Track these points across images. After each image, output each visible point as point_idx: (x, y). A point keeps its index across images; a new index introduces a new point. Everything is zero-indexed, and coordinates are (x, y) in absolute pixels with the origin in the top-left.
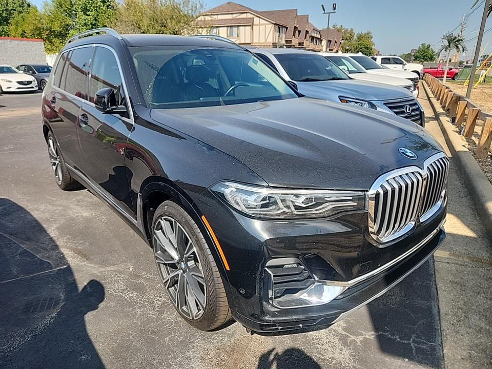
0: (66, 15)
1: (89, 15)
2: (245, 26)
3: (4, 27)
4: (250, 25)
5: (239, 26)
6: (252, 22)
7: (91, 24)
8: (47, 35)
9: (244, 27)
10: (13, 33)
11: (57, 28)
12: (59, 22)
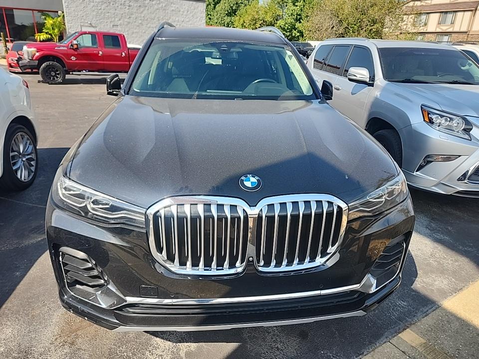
0: (279, 7)
1: (297, 6)
2: (464, 11)
3: (232, 18)
4: (472, 10)
5: (456, 11)
6: (475, 6)
7: (297, 14)
8: (260, 24)
9: (462, 13)
10: (236, 24)
11: (269, 19)
12: (271, 13)
